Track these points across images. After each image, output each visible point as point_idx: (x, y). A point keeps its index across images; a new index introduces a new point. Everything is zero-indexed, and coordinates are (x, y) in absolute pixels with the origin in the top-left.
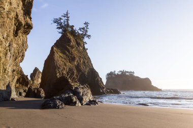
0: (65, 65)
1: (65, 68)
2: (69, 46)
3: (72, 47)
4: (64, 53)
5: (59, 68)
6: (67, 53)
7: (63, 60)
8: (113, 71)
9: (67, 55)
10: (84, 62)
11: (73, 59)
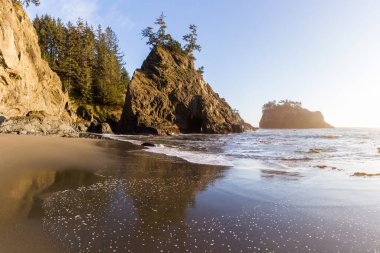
0: (148, 93)
1: (147, 97)
2: (159, 66)
3: (165, 67)
4: (151, 77)
5: (135, 98)
6: (155, 76)
7: (147, 87)
9: (154, 80)
10: (186, 88)
11: (164, 84)
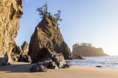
0: (45, 39)
2: (47, 26)
3: (50, 27)
4: (44, 31)
5: (41, 41)
6: (46, 31)
7: (44, 36)
8: (77, 43)
10: (58, 38)
11: (50, 35)
